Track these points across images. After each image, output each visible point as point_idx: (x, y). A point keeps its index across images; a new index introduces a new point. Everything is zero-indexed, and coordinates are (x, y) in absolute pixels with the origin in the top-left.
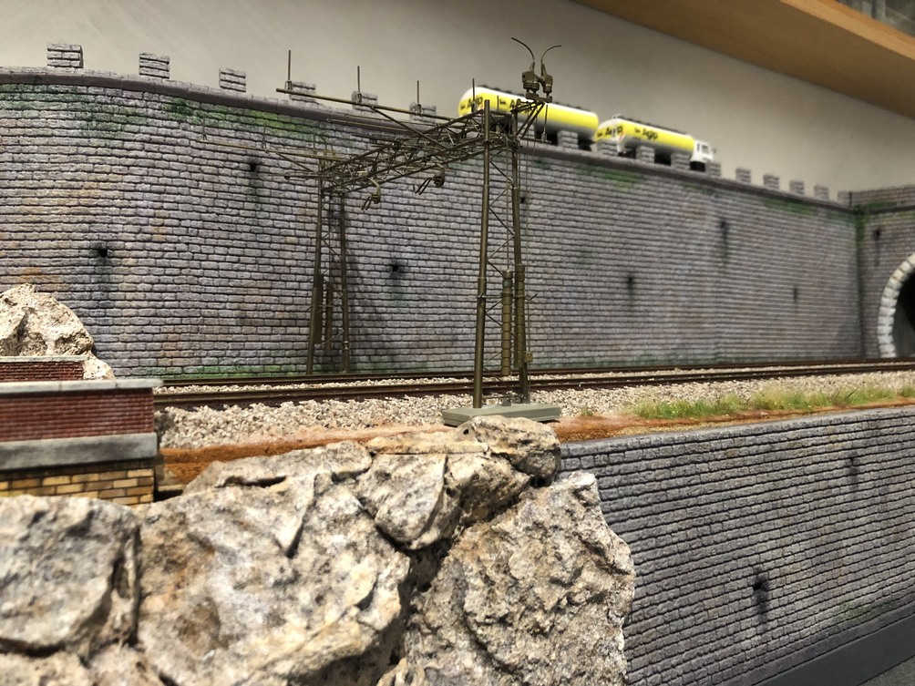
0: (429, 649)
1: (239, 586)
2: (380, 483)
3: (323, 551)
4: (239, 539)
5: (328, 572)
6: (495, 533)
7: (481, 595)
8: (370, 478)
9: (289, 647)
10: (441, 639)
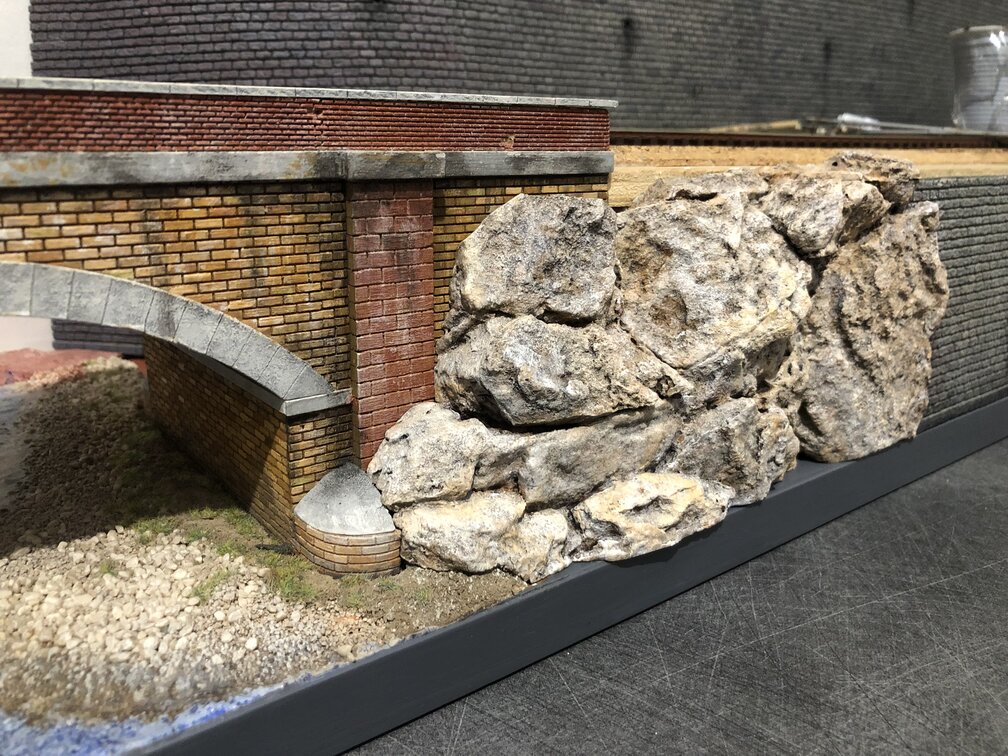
0: (810, 345)
1: (700, 281)
2: (783, 203)
3: (755, 255)
4: (692, 243)
5: (761, 272)
6: (863, 251)
7: (855, 302)
8: (774, 199)
9: (745, 328)
10: (819, 337)
